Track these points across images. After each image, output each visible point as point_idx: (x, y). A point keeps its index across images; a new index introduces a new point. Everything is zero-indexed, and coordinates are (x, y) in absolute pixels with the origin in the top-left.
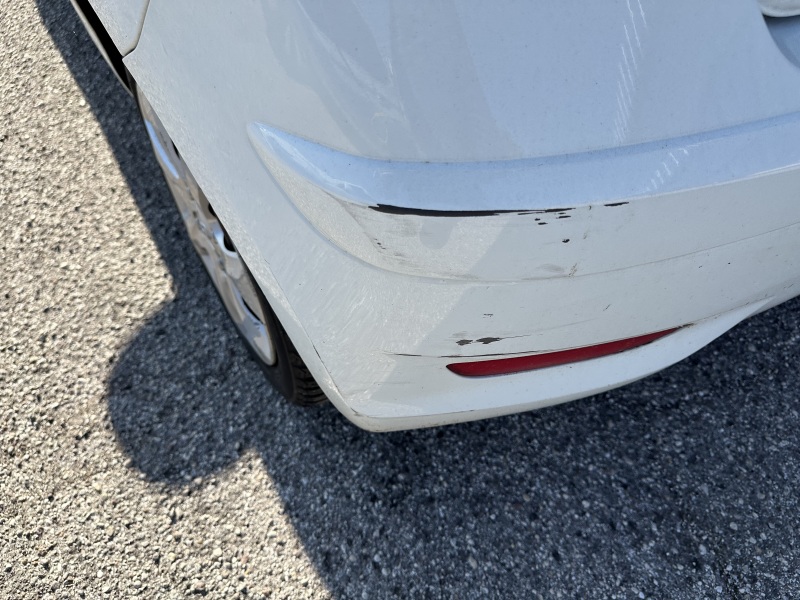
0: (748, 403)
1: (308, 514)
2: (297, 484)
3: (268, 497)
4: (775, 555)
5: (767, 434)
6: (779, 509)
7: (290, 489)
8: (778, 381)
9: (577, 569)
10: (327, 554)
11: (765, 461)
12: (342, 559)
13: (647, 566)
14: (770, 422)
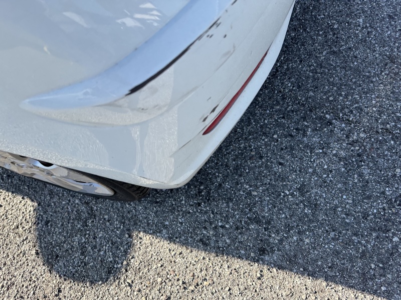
0: (301, 48)
1: (180, 233)
2: (165, 227)
3: (159, 242)
4: (352, 96)
5: (316, 54)
6: (341, 79)
7: (164, 231)
8: (305, 30)
9: (292, 162)
10: (201, 240)
11: (323, 65)
12: (208, 237)
13: (314, 139)
14: (314, 48)
